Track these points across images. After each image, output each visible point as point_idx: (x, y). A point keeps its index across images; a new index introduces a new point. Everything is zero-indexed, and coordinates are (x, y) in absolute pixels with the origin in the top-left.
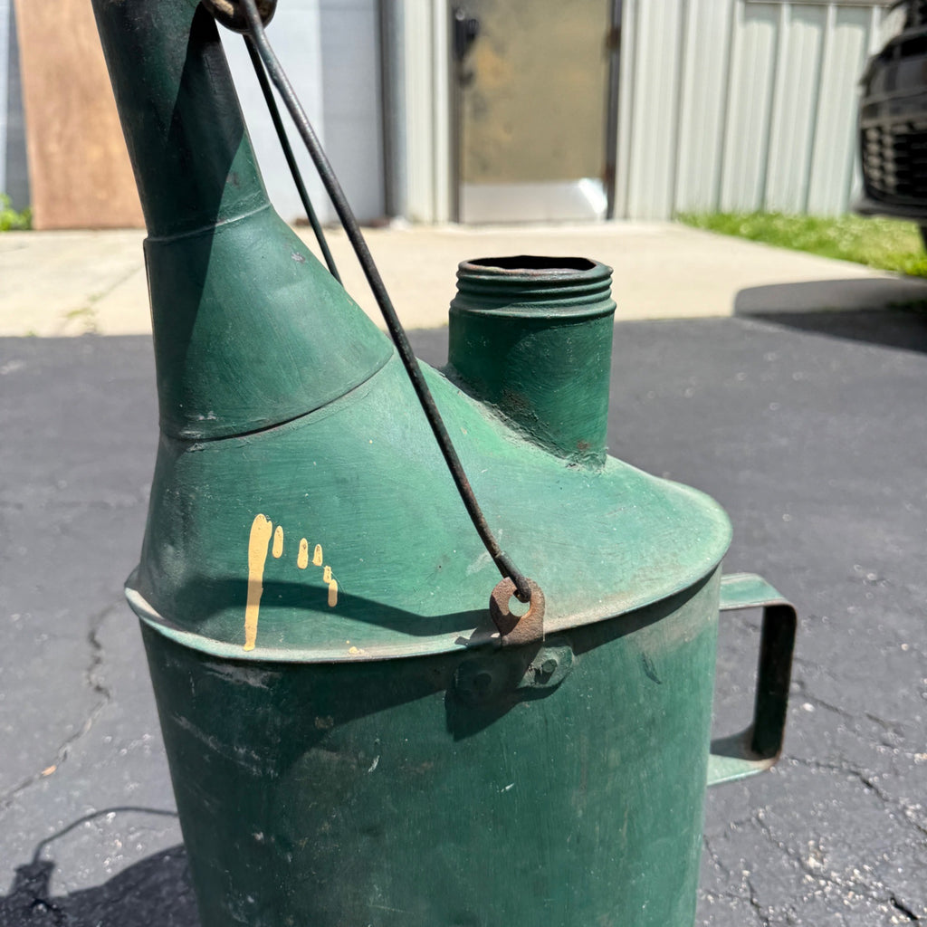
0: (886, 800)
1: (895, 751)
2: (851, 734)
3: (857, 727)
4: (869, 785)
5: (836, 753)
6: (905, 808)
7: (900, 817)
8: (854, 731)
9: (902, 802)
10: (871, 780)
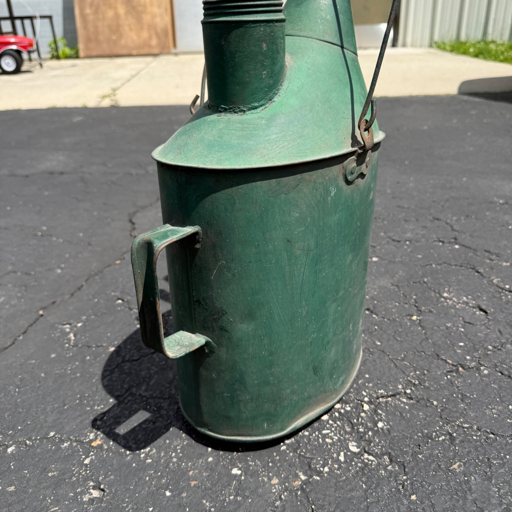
0: (485, 277)
1: (494, 262)
2: (475, 256)
3: (478, 254)
5: (466, 262)
6: (493, 280)
7: (490, 283)
8: (477, 255)
9: (492, 278)
10: (479, 271)
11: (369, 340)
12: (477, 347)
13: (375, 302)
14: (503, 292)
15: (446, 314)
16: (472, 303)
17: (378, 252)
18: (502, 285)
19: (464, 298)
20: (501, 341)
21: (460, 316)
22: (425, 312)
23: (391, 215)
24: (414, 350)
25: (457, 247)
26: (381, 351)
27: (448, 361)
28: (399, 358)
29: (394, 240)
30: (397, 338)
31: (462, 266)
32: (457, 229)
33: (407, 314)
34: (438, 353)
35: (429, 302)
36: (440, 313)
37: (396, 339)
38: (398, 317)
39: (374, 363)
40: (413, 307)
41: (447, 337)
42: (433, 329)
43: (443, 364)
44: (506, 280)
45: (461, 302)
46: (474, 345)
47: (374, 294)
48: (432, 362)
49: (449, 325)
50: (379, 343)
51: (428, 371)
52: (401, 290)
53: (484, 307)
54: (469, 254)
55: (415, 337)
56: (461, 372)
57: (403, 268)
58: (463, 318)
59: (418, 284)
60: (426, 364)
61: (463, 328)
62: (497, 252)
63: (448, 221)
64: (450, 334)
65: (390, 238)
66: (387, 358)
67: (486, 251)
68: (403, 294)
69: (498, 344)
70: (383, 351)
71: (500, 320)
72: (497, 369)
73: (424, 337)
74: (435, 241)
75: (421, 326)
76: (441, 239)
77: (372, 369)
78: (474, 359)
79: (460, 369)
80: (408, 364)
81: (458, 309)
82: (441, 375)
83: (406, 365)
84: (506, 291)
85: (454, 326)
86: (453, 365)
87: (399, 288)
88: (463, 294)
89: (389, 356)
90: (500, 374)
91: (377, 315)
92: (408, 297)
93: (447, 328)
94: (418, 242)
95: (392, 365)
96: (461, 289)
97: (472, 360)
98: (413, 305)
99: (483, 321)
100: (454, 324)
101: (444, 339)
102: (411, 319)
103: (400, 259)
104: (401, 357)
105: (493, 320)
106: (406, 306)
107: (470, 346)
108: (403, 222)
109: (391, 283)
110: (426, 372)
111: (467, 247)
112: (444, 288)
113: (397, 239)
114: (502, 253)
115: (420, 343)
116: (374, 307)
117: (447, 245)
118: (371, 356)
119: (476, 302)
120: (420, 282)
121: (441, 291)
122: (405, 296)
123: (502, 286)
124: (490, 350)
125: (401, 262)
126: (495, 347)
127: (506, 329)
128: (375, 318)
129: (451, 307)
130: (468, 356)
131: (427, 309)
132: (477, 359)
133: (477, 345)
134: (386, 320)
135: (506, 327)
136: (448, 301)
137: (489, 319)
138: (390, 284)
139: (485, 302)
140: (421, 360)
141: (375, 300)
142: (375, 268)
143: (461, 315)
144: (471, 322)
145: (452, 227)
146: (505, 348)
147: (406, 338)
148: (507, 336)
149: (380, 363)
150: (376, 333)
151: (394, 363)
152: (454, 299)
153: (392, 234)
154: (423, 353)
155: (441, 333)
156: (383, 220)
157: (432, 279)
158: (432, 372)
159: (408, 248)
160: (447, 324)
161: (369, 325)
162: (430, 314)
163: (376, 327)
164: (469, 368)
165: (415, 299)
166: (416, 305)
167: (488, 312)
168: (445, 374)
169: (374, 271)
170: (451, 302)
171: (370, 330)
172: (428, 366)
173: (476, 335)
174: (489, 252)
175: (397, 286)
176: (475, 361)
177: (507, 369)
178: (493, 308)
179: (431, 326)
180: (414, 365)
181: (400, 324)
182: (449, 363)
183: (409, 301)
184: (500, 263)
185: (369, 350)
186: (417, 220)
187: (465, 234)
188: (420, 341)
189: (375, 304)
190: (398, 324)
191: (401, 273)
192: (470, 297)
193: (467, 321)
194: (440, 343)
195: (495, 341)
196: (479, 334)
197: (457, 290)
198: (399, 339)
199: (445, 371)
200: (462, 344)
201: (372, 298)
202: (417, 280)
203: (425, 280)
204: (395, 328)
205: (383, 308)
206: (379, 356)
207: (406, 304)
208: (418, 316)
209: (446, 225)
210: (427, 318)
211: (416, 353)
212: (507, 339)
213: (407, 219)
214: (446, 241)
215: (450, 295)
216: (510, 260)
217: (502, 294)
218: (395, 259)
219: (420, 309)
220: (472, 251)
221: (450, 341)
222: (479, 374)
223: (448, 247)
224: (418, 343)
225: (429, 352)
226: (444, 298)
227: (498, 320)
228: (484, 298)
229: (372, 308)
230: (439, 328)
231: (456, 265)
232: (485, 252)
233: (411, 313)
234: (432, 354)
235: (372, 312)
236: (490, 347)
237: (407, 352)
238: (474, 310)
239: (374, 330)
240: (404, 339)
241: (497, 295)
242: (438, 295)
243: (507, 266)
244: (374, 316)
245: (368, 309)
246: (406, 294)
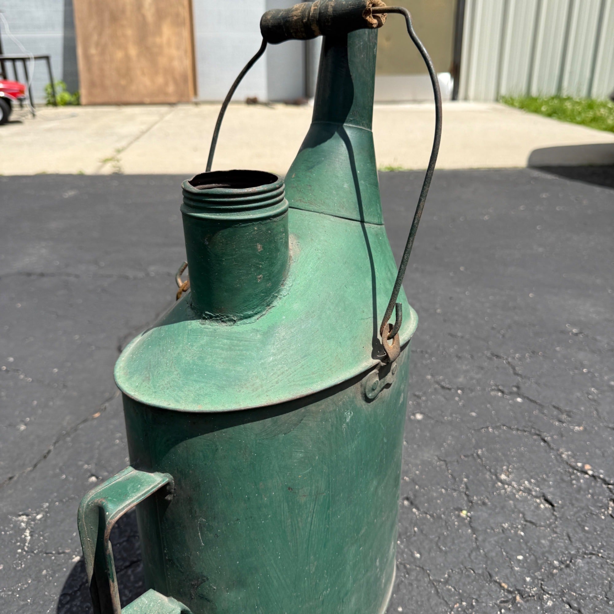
0: (553, 449)
1: (564, 424)
2: (541, 415)
3: (545, 411)
4: (545, 441)
5: (530, 424)
6: (562, 453)
7: (558, 457)
8: (543, 414)
9: (561, 450)
10: (546, 438)
11: (406, 550)
12: (540, 562)
13: (417, 487)
14: (573, 473)
15: (503, 508)
16: (536, 491)
17: (423, 405)
18: (572, 461)
19: (526, 482)
20: (569, 553)
21: (520, 512)
22: (477, 504)
23: (441, 349)
24: (462, 566)
25: (519, 400)
26: (419, 567)
27: (503, 585)
28: (442, 580)
29: (443, 387)
30: (441, 547)
31: (525, 431)
32: (520, 372)
33: (455, 507)
34: (490, 572)
35: (483, 488)
36: (496, 507)
37: (439, 548)
38: (444, 514)
39: (410, 588)
40: (464, 495)
41: (502, 545)
42: (485, 531)
43: (496, 590)
44: (578, 454)
45: (522, 488)
46: (536, 559)
47: (416, 474)
48: (483, 587)
49: (506, 525)
50: (418, 555)
51: (477, 601)
52: (449, 468)
53: (549, 497)
54: (534, 412)
55: (463, 545)
56: (519, 603)
57: (453, 433)
58: (524, 515)
59: (470, 458)
60: (475, 589)
61: (523, 530)
62: (567, 409)
63: (510, 360)
64: (507, 540)
65: (438, 383)
66: (426, 580)
67: (554, 407)
68: (451, 475)
69: (566, 558)
70: (423, 568)
71: (569, 517)
72: (565, 599)
73: (474, 545)
74: (493, 390)
75: (472, 527)
76: (501, 388)
77: (407, 597)
78: (536, 581)
79: (518, 598)
80: (453, 590)
81: (518, 499)
82: (493, 607)
83: (449, 590)
84: (577, 470)
85: (512, 527)
86: (509, 592)
87: (446, 465)
88: (524, 476)
89: (429, 575)
90: (568, 607)
91: (418, 509)
92: (457, 479)
93: (504, 530)
94: (472, 391)
95: (433, 592)
96: (523, 468)
97: (533, 584)
98: (463, 492)
99: (549, 519)
100: (512, 524)
101: (500, 549)
102: (459, 516)
103: (449, 418)
104: (444, 578)
105: (560, 518)
106: (455, 494)
107: (531, 560)
108: (455, 360)
109: (437, 456)
110: (474, 604)
111: (531, 401)
112: (502, 467)
113: (447, 386)
114: (575, 410)
115: (470, 555)
116: (415, 496)
117: (508, 397)
118: (407, 576)
119: (541, 489)
120: (473, 455)
121: (498, 471)
122: (454, 478)
123: (573, 464)
124: (555, 568)
125: (450, 423)
126: (561, 562)
127: (577, 533)
128: (415, 514)
129: (508, 497)
130: (528, 577)
131: (480, 500)
132: (540, 581)
133: (540, 559)
134: (428, 517)
135: (577, 529)
136: (506, 486)
137: (556, 516)
138: (436, 458)
139: (552, 489)
140: (469, 583)
141: (416, 484)
142: (418, 430)
143: (522, 510)
144: (534, 521)
145: (514, 369)
146: (574, 564)
147: (452, 547)
148: (578, 545)
149: (417, 587)
150: (414, 538)
151: (435, 587)
152: (514, 483)
153: (441, 377)
154: (472, 572)
155: (496, 538)
156: (431, 355)
157: (487, 450)
158: (483, 602)
159: (460, 400)
160: (503, 525)
161: (408, 525)
162: (484, 508)
163: (416, 529)
164: (529, 596)
165: (466, 484)
166: (467, 492)
167: (555, 505)
168: (499, 606)
169: (417, 435)
170: (509, 489)
171: (409, 534)
172: (478, 593)
173: (539, 543)
174: (558, 408)
175: (445, 461)
176: (536, 586)
177: (576, 599)
178: (562, 499)
179: (484, 528)
180: (461, 591)
181: (446, 523)
182: (504, 589)
183: (459, 486)
184: (571, 427)
185: (405, 567)
186: (472, 357)
187: (529, 379)
188: (469, 551)
189: (416, 491)
190: (444, 524)
191: (450, 440)
192: (533, 481)
193: (529, 519)
194: (494, 554)
195: (563, 553)
196: (543, 541)
197: (517, 469)
198: (444, 548)
199: (498, 602)
200: (520, 557)
201: (414, 481)
202: (469, 453)
203: (480, 452)
204: (439, 530)
205: (426, 497)
206: (417, 577)
207: (455, 490)
208: (468, 511)
209: (507, 365)
210: (480, 513)
211: (464, 572)
212: (578, 550)
213: (460, 355)
214: (506, 391)
215: (508, 477)
216: (584, 422)
217: (573, 477)
218: (443, 417)
219: (472, 499)
220: (538, 407)
221: (507, 553)
222: (542, 606)
223: (509, 400)
224: (467, 555)
225: (479, 568)
226: (501, 481)
227: (567, 518)
228: (551, 483)
229: (412, 497)
230: (494, 530)
231: (518, 430)
232: (554, 409)
233: (460, 506)
234: (483, 573)
235: (412, 503)
236: (556, 563)
237: (452, 571)
238: (538, 501)
239: (413, 533)
240: (450, 548)
241: (567, 478)
242: (494, 477)
243: (579, 432)
244: (414, 510)
245: (407, 499)
246: (455, 474)
